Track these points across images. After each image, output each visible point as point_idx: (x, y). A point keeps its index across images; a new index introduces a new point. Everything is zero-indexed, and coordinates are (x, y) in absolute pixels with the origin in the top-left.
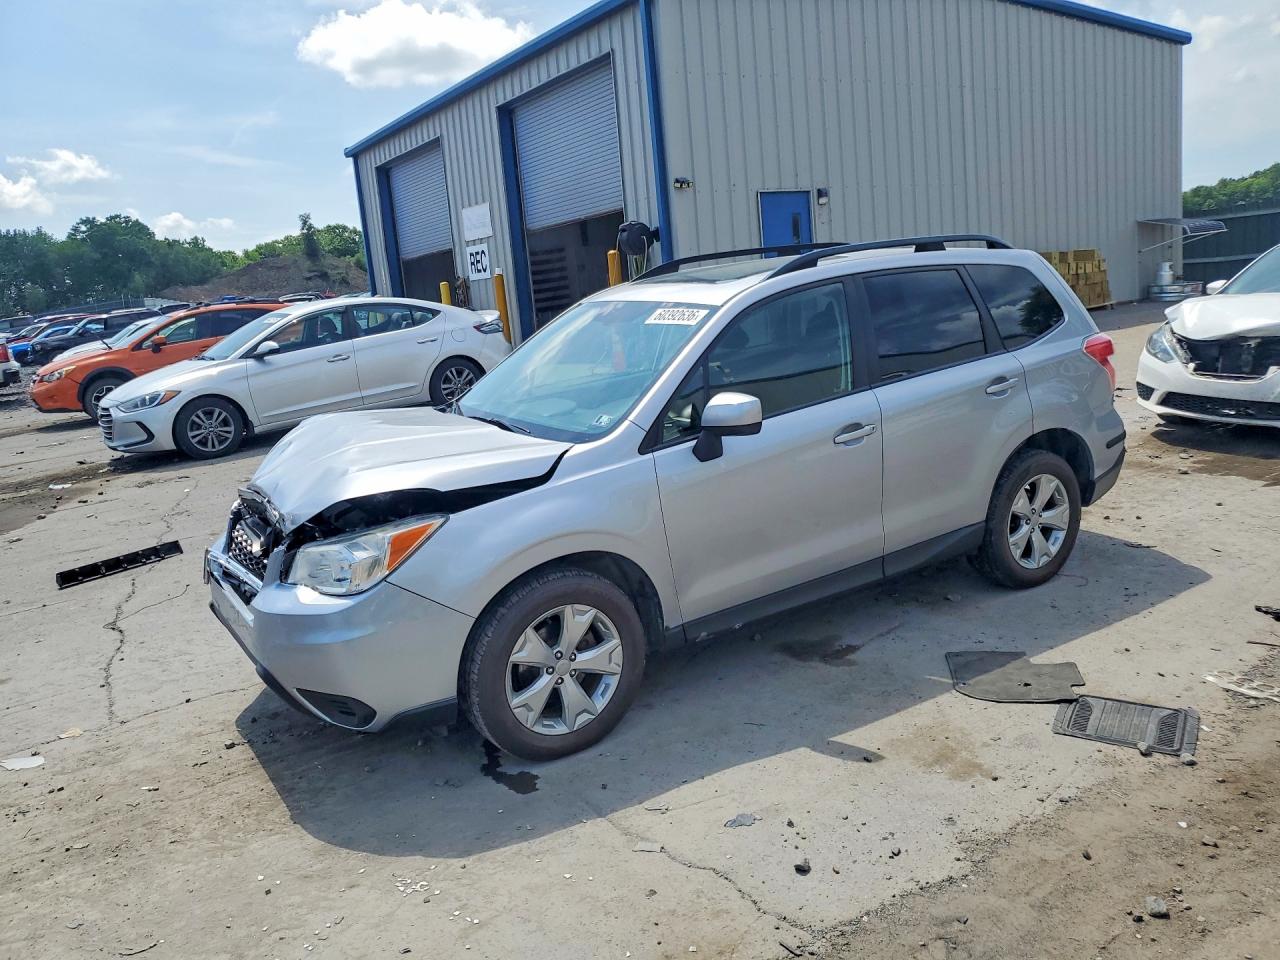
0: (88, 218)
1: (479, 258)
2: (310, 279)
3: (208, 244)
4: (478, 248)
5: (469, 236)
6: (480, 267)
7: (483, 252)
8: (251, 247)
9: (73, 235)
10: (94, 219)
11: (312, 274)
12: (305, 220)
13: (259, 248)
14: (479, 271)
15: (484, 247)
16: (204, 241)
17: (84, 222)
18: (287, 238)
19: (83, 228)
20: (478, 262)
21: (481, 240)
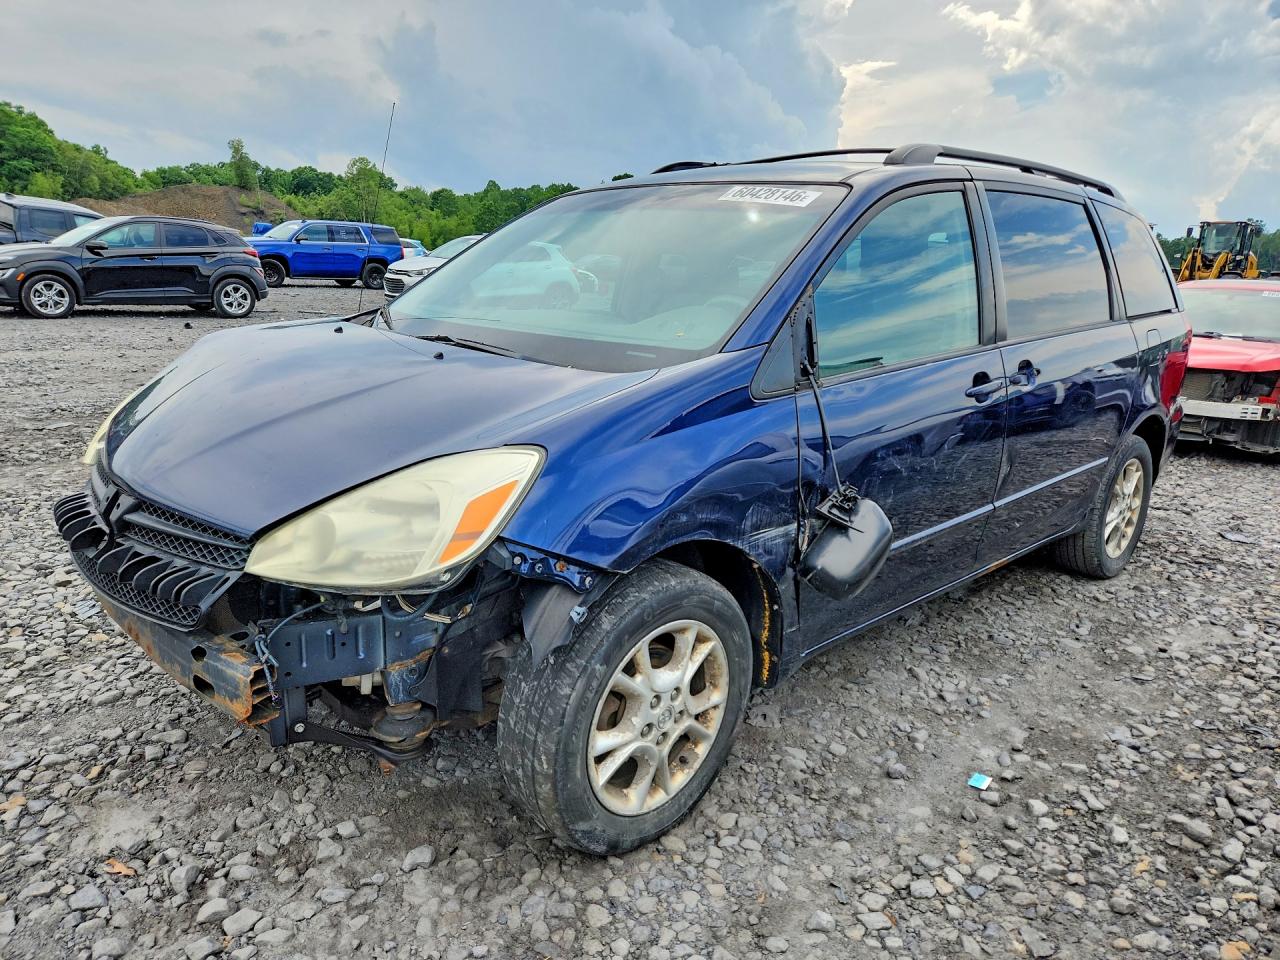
2: (244, 214)
8: (152, 169)
11: (244, 210)
12: (237, 148)
13: (161, 171)
18: (193, 165)
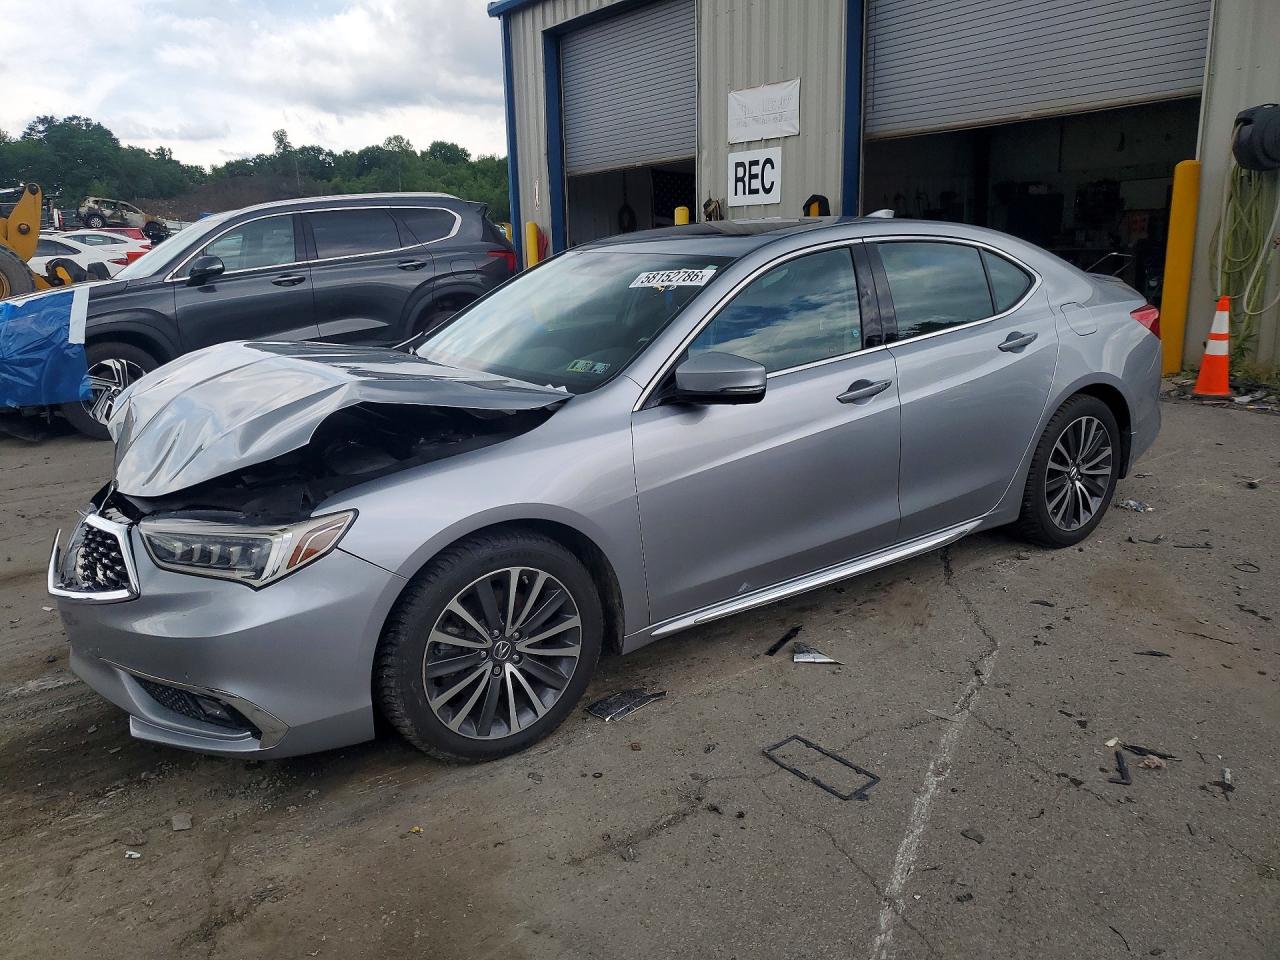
0: (46, 118)
1: (756, 170)
3: (174, 157)
4: (760, 155)
5: (736, 134)
6: (756, 184)
7: (769, 161)
9: (29, 134)
10: (52, 118)
14: (756, 191)
15: (775, 153)
16: (171, 153)
17: (43, 120)
19: (41, 128)
20: (753, 177)
21: (767, 142)
